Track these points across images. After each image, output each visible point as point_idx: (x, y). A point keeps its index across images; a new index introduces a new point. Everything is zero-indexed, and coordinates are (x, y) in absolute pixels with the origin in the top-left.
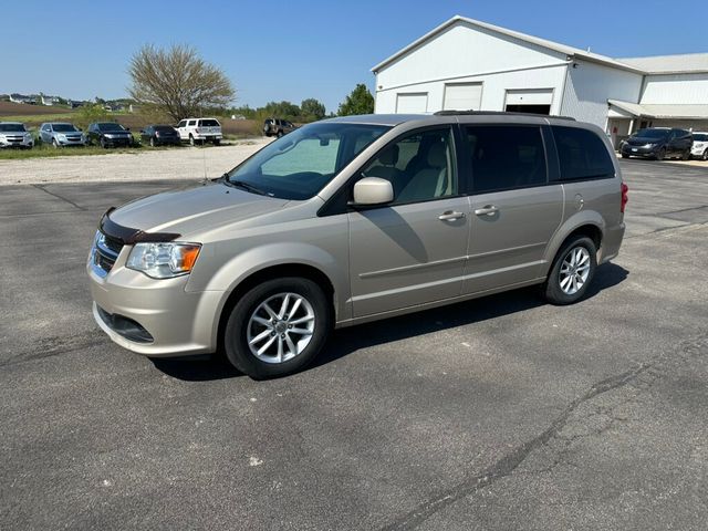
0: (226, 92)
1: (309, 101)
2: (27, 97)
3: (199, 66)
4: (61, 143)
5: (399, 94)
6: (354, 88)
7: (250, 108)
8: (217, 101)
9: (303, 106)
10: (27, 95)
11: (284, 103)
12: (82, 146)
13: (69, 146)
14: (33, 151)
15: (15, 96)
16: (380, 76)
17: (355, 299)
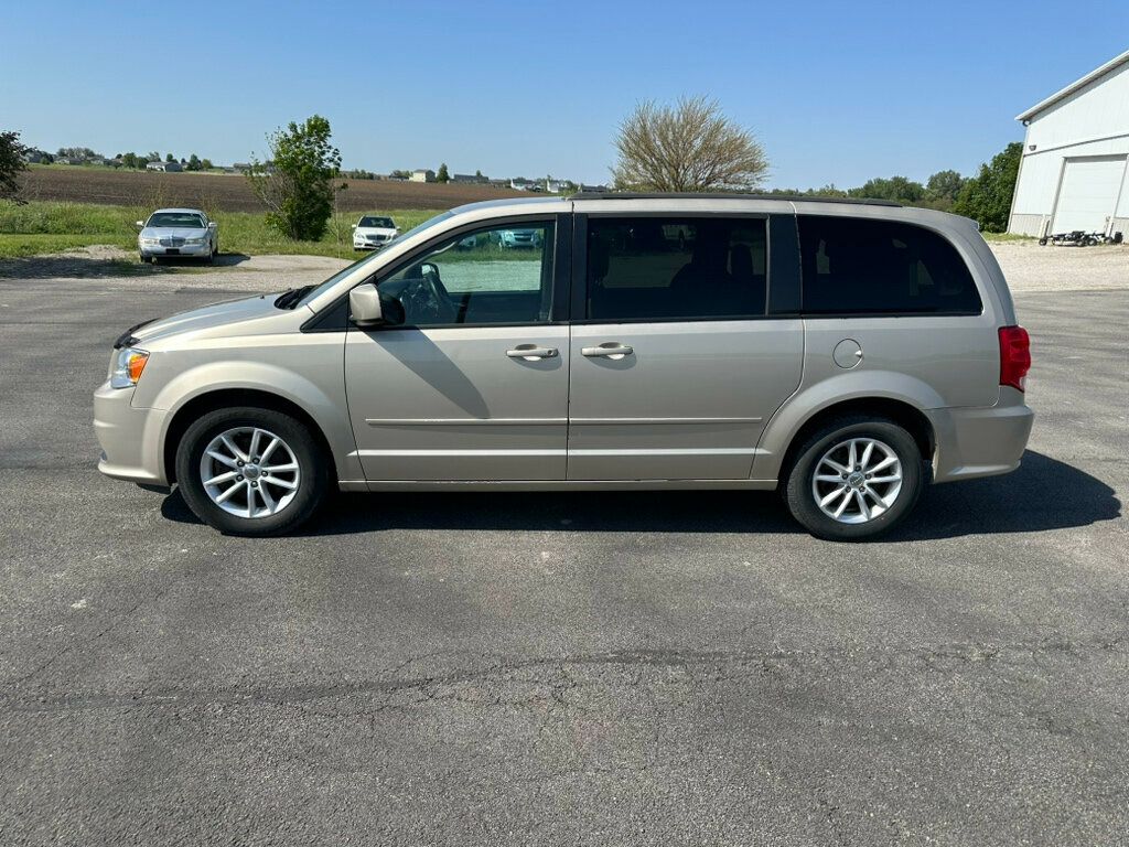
0: (753, 167)
1: (943, 176)
2: (530, 182)
3: (718, 127)
4: (507, 243)
5: (1067, 159)
6: (1002, 149)
7: (800, 191)
8: (737, 182)
9: (931, 185)
10: (533, 179)
11: (895, 179)
12: (531, 248)
13: (516, 248)
14: (472, 254)
15: (518, 181)
16: (1034, 127)
17: (363, 453)
